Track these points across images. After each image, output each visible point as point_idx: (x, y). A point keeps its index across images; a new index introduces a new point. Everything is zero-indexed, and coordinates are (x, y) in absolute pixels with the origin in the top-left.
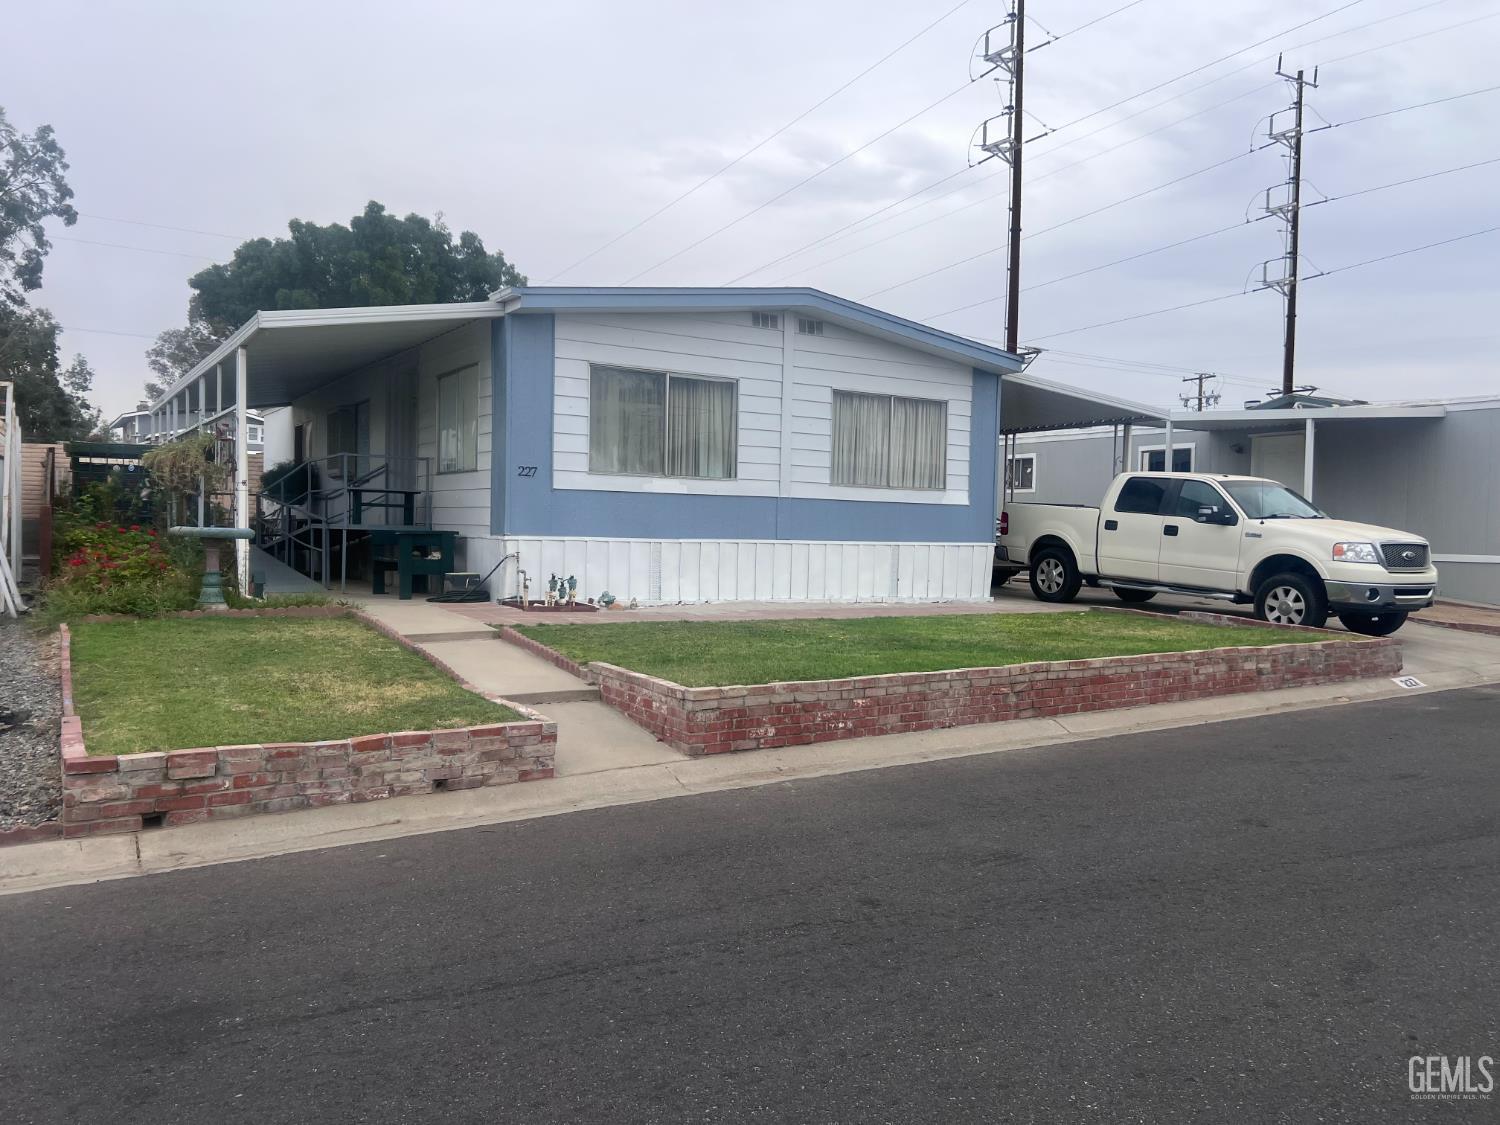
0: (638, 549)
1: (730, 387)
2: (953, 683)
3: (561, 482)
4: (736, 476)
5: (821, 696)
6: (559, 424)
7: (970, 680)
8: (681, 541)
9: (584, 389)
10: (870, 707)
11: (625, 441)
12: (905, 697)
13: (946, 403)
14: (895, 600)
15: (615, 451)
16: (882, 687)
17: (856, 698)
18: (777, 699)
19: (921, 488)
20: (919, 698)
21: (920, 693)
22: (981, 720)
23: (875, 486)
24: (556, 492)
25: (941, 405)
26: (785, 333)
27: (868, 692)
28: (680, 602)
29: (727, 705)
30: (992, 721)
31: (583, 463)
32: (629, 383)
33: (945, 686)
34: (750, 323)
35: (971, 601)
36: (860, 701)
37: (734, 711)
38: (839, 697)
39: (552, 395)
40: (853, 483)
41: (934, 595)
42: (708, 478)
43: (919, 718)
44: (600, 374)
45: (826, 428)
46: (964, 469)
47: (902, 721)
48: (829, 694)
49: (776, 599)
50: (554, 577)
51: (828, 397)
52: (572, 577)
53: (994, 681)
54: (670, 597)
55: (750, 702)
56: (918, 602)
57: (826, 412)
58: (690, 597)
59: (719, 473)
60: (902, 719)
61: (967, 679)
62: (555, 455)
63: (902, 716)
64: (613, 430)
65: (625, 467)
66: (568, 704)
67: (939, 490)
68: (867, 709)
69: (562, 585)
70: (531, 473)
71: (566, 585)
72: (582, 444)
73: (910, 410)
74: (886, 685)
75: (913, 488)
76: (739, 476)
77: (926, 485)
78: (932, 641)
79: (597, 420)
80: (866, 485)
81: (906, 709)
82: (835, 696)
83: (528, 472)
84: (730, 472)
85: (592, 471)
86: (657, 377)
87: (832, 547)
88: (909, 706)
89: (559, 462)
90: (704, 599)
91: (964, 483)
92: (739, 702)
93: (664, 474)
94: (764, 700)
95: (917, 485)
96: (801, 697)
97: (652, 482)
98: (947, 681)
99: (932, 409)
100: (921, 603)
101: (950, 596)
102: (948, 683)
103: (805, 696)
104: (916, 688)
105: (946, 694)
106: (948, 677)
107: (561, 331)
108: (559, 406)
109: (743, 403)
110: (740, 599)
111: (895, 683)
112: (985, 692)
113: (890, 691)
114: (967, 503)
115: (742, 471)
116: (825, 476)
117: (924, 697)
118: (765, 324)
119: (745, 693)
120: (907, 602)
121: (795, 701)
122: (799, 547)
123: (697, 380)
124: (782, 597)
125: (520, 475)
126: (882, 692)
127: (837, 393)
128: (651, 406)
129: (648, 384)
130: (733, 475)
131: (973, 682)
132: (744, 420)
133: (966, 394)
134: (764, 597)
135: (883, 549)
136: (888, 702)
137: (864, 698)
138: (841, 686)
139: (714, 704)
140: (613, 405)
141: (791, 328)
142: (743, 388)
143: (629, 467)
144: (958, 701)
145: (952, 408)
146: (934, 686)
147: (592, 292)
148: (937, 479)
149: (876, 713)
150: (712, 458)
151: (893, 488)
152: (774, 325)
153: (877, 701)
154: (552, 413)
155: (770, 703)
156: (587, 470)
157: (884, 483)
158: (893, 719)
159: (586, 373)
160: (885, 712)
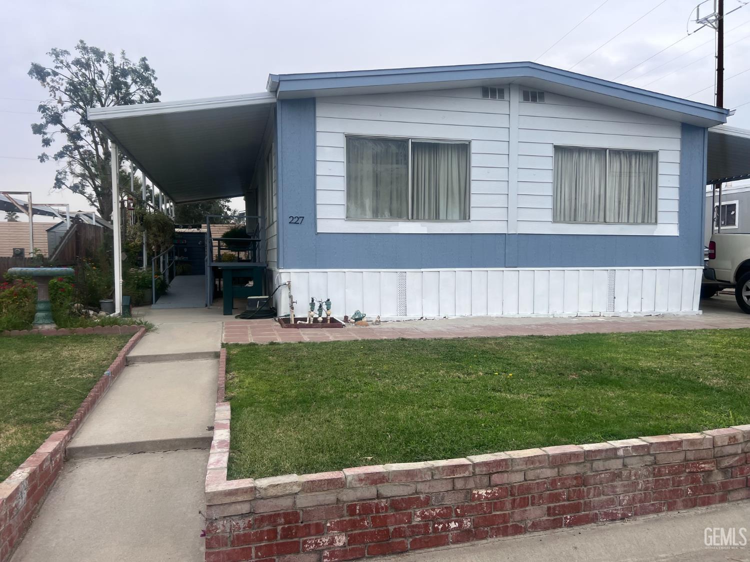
0: (387, 277)
1: (463, 148)
2: (627, 461)
3: (322, 227)
4: (469, 218)
5: (420, 487)
6: (320, 183)
7: (654, 455)
8: (422, 270)
9: (341, 156)
10: (497, 498)
11: (377, 195)
12: (553, 482)
13: (657, 152)
14: (612, 314)
15: (368, 203)
16: (517, 471)
17: (476, 488)
18: (348, 496)
19: (635, 223)
20: (575, 482)
21: (577, 477)
22: (671, 507)
23: (593, 222)
24: (319, 235)
25: (652, 155)
26: (511, 102)
27: (496, 479)
28: (422, 318)
29: (265, 508)
30: (686, 507)
31: (341, 212)
32: (379, 149)
33: (616, 464)
34: (480, 95)
35: (681, 314)
36: (483, 492)
37: (279, 515)
38: (450, 487)
39: (315, 161)
40: (574, 220)
41: (647, 310)
42: (447, 220)
43: (576, 508)
44: (354, 143)
45: (549, 177)
46: (675, 206)
47: (549, 515)
48: (433, 483)
49: (506, 314)
50: (313, 301)
51: (550, 151)
52: (328, 300)
53: (691, 456)
54: (414, 314)
55: (304, 501)
56: (633, 315)
57: (549, 164)
58: (430, 314)
59: (456, 216)
60: (549, 511)
61: (649, 454)
62: (318, 207)
63: (549, 508)
64: (368, 187)
65: (377, 214)
66: (175, 454)
67: (651, 224)
68: (494, 502)
69: (321, 306)
70: (299, 221)
71: (324, 307)
72: (341, 198)
73: (624, 161)
74: (524, 467)
75: (628, 223)
76: (471, 219)
77: (640, 221)
78: (626, 369)
79: (352, 179)
80: (585, 222)
81: (555, 498)
82: (441, 487)
83: (296, 220)
84: (465, 216)
85: (348, 218)
86: (401, 143)
87: (555, 273)
88: (560, 494)
89: (321, 212)
90: (442, 316)
91: (675, 218)
92: (286, 503)
93: (408, 219)
94: (329, 497)
95: (631, 221)
96: (388, 490)
97: (398, 225)
98: (619, 458)
99: (645, 159)
100: (635, 317)
101: (661, 310)
102: (621, 461)
103: (395, 488)
104: (571, 470)
105: (617, 475)
106: (621, 453)
107: (321, 111)
108: (321, 169)
109: (475, 160)
110: (474, 315)
111: (537, 465)
112: (675, 471)
113: (531, 475)
114: (678, 235)
115: (474, 213)
116: (549, 216)
117: (581, 480)
118: (493, 96)
119: (296, 489)
120: (623, 315)
121: (379, 496)
122: (525, 273)
123: (438, 144)
124: (511, 312)
125: (290, 223)
126: (517, 478)
127: (558, 149)
128: (399, 166)
129: (393, 148)
130: (467, 218)
131: (659, 458)
132: (475, 174)
133: (676, 145)
134: (495, 313)
135: (600, 274)
136: (528, 489)
137: (490, 486)
138: (453, 472)
139: (245, 508)
140: (367, 167)
141: (515, 99)
142: (474, 147)
143: (379, 215)
144: (635, 484)
145: (662, 157)
146: (599, 465)
147: (339, 76)
148: (649, 215)
149: (508, 505)
150: (450, 203)
151: (609, 223)
152: (502, 96)
153: (509, 490)
154: (315, 175)
155: (338, 500)
156: (344, 217)
157: (602, 220)
158: (535, 513)
159: (342, 142)
160: (524, 503)
